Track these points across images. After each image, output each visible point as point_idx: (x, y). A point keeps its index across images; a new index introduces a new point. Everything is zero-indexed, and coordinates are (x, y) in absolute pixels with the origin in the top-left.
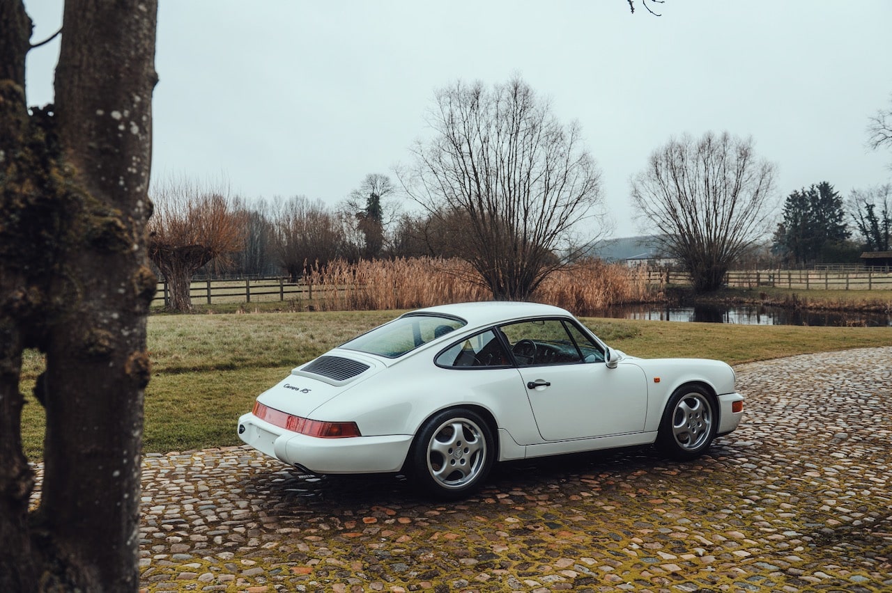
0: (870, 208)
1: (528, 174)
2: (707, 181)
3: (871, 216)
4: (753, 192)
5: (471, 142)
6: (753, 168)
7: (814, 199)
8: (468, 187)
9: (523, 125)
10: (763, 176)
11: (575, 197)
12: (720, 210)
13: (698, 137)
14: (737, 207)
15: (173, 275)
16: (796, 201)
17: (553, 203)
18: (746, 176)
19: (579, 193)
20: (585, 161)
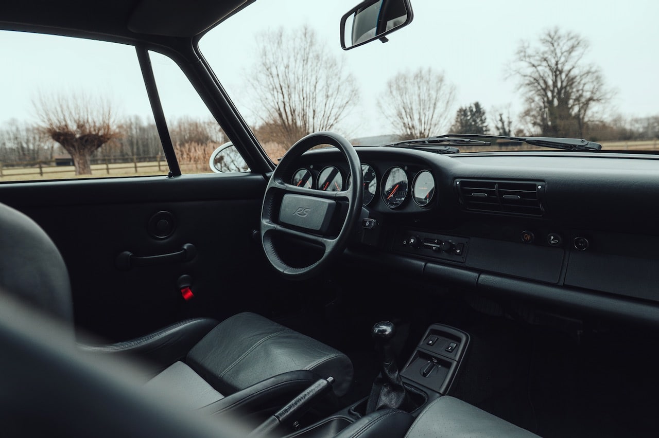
0: (501, 115)
1: (315, 87)
2: (419, 96)
3: (501, 120)
4: (446, 101)
5: (278, 68)
6: (445, 89)
7: (471, 111)
8: (276, 97)
9: (311, 55)
10: (451, 93)
11: (345, 102)
12: (427, 113)
13: (414, 70)
14: (436, 111)
15: (77, 155)
16: (462, 112)
17: (331, 105)
18: (441, 92)
19: (347, 100)
20: (350, 80)
